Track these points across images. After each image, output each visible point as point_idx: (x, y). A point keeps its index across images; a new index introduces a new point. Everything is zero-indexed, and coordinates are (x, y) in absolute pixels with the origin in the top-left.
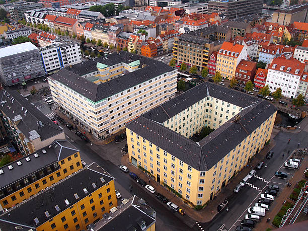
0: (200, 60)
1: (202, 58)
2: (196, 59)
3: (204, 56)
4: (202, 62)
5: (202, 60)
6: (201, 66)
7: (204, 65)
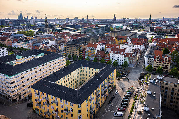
0: (78, 53)
1: (79, 52)
2: (76, 53)
3: (80, 51)
4: (79, 54)
5: (79, 53)
6: (79, 55)
7: (80, 55)
